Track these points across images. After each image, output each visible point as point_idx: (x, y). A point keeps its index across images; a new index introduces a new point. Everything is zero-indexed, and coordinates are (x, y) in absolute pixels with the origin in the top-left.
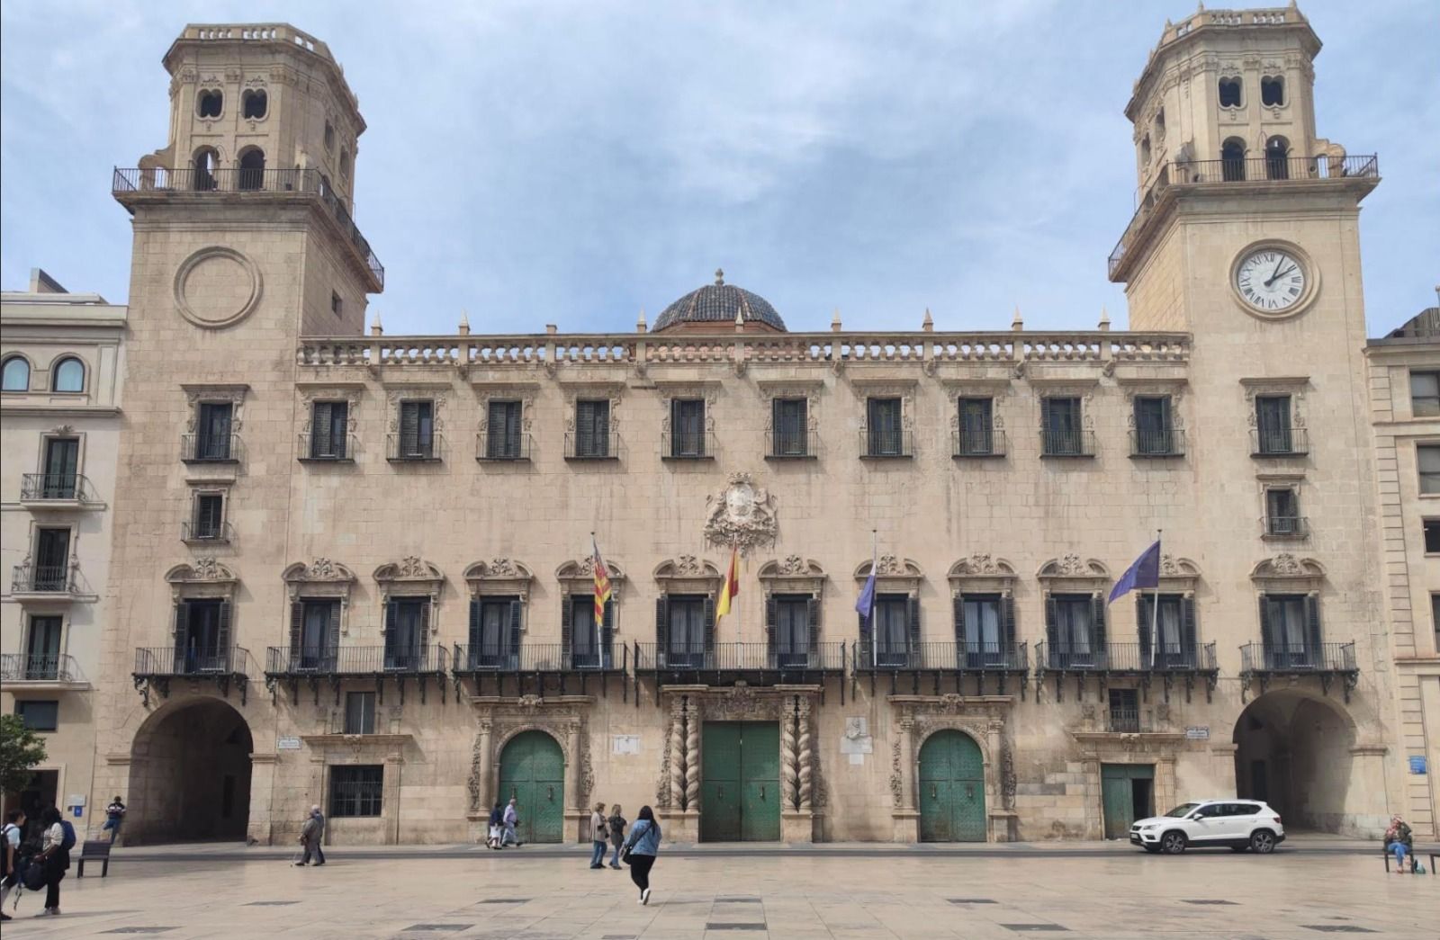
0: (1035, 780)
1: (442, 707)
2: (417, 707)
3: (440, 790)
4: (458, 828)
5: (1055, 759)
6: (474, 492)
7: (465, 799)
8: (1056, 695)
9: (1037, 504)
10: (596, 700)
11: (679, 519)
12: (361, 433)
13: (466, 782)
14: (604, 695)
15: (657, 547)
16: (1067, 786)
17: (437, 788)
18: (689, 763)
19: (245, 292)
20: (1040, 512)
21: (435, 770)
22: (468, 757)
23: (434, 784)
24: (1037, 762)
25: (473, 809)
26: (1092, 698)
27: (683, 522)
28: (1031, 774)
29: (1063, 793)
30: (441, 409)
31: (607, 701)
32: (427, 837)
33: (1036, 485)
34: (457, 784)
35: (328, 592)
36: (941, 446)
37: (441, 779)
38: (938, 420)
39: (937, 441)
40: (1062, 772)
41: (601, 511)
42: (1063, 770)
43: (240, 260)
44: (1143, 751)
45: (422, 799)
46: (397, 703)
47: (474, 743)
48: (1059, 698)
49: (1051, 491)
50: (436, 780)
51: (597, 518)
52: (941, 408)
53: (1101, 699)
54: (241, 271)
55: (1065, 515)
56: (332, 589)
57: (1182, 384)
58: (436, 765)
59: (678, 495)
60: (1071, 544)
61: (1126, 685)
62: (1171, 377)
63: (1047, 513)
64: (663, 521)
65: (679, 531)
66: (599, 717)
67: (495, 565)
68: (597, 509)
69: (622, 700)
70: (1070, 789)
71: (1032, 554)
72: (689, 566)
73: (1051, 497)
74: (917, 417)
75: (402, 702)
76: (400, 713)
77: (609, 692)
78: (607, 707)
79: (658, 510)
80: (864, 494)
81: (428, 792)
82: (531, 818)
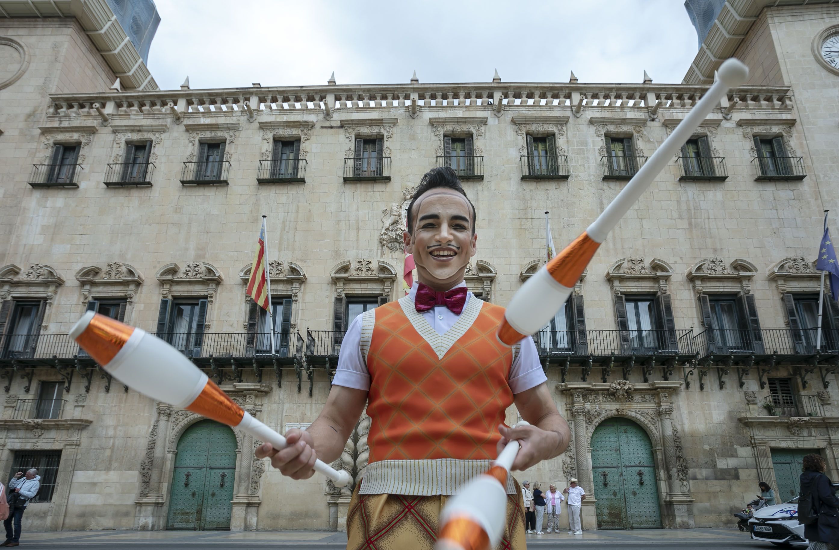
0: (706, 465)
1: (125, 395)
2: (102, 394)
3: (113, 476)
4: (127, 514)
5: (724, 443)
6: (178, 210)
7: (137, 484)
8: (717, 382)
9: (681, 218)
10: (271, 389)
11: (358, 229)
12: (89, 166)
13: (139, 466)
14: (280, 386)
15: (337, 253)
16: (740, 471)
17: (112, 473)
18: (360, 449)
19: (14, 68)
20: (685, 224)
21: (111, 457)
22: (143, 443)
23: (108, 469)
24: (707, 447)
25: (143, 494)
26: (752, 385)
27: (361, 232)
28: (702, 458)
29: (737, 477)
30: (157, 146)
31: (282, 391)
32: (93, 524)
33: (678, 202)
34: (130, 469)
35: (37, 292)
36: (592, 171)
37: (115, 464)
38: (587, 150)
39: (589, 168)
40: (732, 456)
41: (287, 223)
42: (734, 455)
43: (16, 46)
44: (810, 435)
45: (94, 484)
46: (83, 391)
47: (150, 430)
48: (722, 385)
49: (692, 207)
50: (110, 464)
51: (283, 230)
52: (590, 141)
53: (762, 387)
54: (16, 54)
55: (707, 226)
56: (41, 289)
57: (791, 123)
58: (112, 451)
59: (358, 210)
60: (715, 250)
61: (782, 373)
62: (781, 118)
63: (690, 224)
64: (343, 232)
65: (358, 240)
66: (274, 406)
67: (188, 269)
68: (284, 223)
69: (296, 389)
70: (743, 474)
71: (681, 258)
72: (364, 269)
73: (693, 212)
74: (570, 148)
75: (88, 390)
76: (84, 400)
77: (284, 383)
78: (281, 397)
79: (338, 222)
80: (526, 209)
81: (101, 477)
82: (202, 505)
